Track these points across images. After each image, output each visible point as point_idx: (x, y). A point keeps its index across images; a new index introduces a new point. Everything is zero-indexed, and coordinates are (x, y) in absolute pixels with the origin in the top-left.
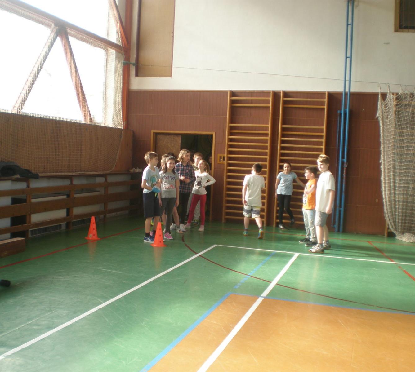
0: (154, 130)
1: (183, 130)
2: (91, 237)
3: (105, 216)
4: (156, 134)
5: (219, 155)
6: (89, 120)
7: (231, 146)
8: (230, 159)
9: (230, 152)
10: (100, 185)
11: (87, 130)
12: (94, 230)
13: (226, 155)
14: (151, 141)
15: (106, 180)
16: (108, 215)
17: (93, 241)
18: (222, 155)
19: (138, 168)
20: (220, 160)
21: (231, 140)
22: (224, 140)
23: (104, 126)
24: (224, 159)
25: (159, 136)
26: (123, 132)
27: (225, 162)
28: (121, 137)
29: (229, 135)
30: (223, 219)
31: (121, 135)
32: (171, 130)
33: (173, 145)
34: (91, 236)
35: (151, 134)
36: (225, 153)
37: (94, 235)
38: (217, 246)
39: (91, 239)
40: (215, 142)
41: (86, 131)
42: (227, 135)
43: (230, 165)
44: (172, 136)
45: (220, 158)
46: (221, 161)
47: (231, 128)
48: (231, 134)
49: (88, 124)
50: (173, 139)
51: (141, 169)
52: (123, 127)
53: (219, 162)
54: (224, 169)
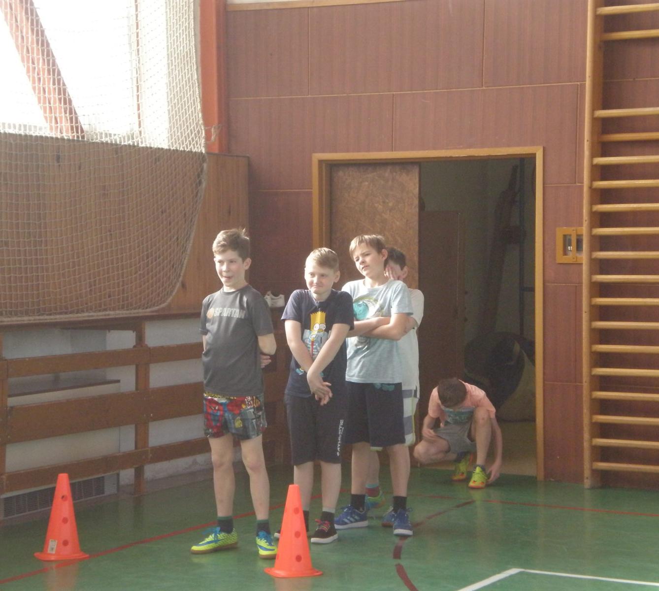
0: (323, 151)
1: (423, 148)
2: (54, 552)
3: (139, 473)
4: (331, 168)
5: (560, 232)
6: (65, 125)
7: (606, 196)
8: (605, 243)
9: (605, 219)
10: (118, 358)
11: (58, 158)
12: (68, 524)
13: (584, 230)
14: (310, 194)
15: (140, 338)
16: (152, 471)
17: (63, 564)
18: (571, 231)
19: (269, 293)
20: (565, 252)
21: (605, 172)
22: (576, 175)
23: (126, 143)
24: (579, 247)
25: (341, 173)
26: (205, 165)
27: (584, 257)
28: (200, 183)
29: (593, 155)
30: (587, 473)
31: (199, 176)
32: (381, 150)
33: (391, 204)
34: (52, 546)
35: (311, 166)
36: (581, 225)
37: (65, 543)
38: (521, 573)
39: (53, 558)
40: (544, 184)
41: (56, 164)
42: (587, 153)
43: (605, 266)
44: (387, 173)
45: (567, 241)
46: (571, 255)
47: (604, 126)
48: (605, 149)
49: (63, 139)
50: (390, 183)
51: (282, 296)
52: (207, 146)
53: (561, 258)
54: (581, 283)
